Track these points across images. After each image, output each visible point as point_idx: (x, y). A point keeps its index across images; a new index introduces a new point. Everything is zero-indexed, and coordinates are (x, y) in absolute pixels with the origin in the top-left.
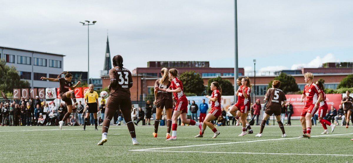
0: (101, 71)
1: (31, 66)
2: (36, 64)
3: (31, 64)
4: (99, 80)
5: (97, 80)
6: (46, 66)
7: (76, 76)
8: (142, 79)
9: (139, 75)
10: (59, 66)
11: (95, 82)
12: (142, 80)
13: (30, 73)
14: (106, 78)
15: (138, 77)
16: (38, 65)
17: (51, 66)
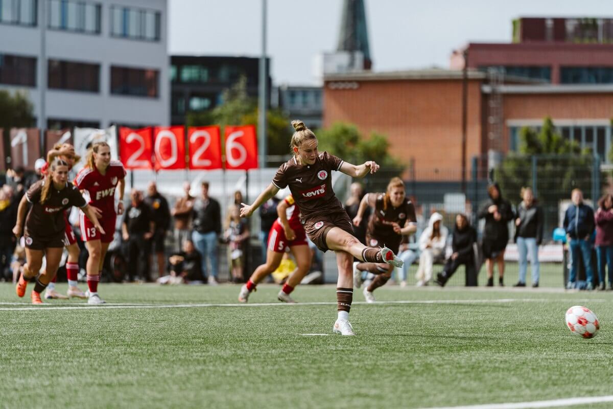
0: (327, 56)
1: (35, 33)
2: (56, 22)
3: (34, 24)
4: (317, 92)
5: (305, 91)
6: (98, 32)
7: (224, 74)
8: (487, 89)
9: (473, 73)
10: (150, 33)
11: (299, 99)
12: (485, 97)
13: (32, 61)
14: (342, 86)
15: (464, 82)
16: (63, 28)
17: (118, 30)
